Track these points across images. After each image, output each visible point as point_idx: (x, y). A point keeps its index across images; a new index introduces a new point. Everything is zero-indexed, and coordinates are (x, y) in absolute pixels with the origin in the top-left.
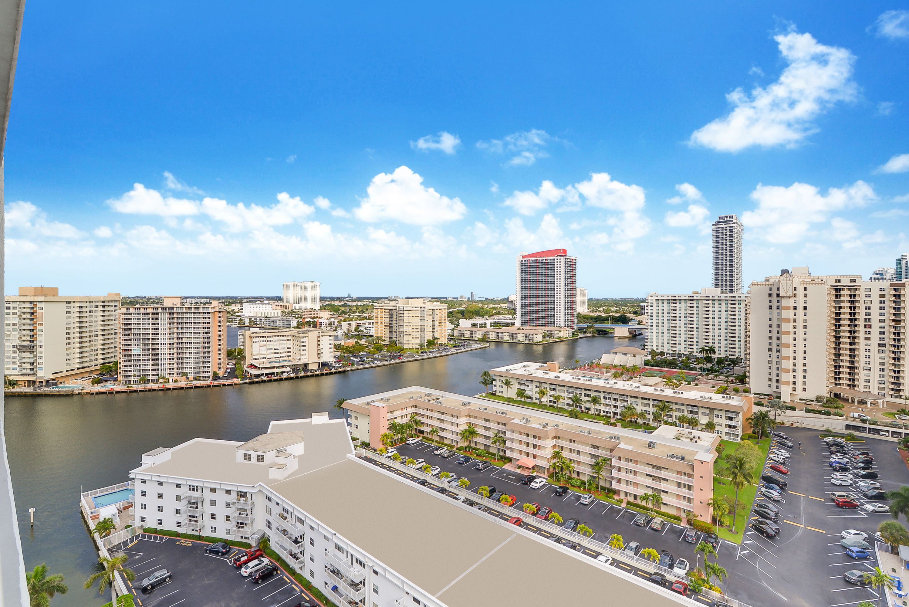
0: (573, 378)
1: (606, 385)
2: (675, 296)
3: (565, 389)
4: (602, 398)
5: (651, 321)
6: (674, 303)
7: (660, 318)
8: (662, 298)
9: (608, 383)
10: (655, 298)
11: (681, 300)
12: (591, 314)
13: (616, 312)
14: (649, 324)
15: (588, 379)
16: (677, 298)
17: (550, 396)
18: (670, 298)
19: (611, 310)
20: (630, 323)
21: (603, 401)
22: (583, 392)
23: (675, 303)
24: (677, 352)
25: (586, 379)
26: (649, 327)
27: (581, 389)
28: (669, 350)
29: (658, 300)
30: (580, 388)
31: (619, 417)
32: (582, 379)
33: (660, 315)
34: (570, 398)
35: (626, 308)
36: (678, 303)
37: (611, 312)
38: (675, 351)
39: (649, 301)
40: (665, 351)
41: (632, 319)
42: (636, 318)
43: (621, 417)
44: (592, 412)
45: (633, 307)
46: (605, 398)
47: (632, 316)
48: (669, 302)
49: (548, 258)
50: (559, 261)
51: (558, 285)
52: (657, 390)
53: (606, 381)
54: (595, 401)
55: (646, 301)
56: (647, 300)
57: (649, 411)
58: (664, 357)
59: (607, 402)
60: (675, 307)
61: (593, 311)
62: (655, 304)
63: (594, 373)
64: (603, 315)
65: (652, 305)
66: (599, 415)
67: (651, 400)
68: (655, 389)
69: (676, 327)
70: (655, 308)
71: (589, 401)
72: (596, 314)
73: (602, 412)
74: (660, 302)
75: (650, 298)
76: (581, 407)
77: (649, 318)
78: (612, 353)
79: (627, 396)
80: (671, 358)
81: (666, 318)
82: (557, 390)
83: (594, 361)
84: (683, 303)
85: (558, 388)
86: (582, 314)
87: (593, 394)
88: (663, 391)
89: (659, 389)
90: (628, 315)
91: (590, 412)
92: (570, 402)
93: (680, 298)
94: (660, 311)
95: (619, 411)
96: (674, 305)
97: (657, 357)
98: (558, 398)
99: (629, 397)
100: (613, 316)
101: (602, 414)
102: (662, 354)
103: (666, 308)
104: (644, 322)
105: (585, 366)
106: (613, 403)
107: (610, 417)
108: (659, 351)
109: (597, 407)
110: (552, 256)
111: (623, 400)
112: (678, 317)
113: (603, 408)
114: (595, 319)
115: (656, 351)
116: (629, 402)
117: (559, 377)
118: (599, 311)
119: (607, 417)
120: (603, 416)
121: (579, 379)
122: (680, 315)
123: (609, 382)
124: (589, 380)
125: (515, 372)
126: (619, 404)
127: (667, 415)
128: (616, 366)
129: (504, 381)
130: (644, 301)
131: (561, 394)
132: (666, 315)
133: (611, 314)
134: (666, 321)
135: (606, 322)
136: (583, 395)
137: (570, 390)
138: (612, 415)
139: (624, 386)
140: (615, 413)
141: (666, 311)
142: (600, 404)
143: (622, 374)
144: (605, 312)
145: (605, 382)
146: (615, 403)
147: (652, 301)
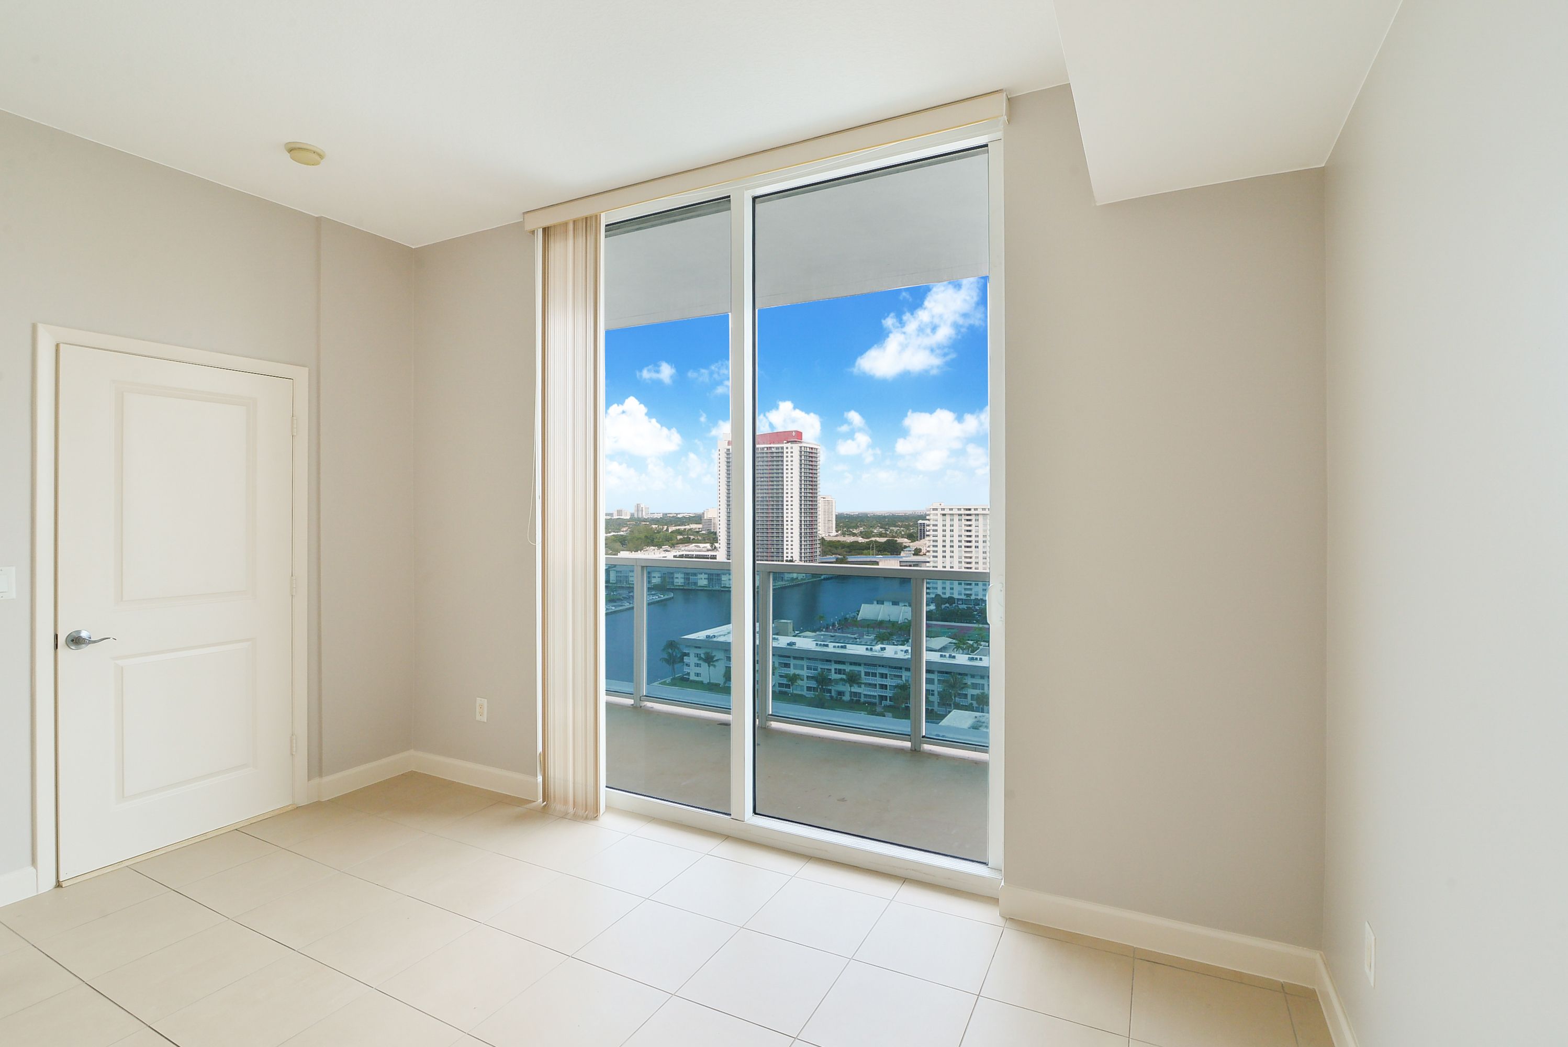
0: (817, 644)
1: (869, 653)
2: (970, 510)
3: (805, 663)
4: (863, 674)
5: (935, 549)
6: (967, 520)
7: (948, 544)
8: (951, 512)
9: (871, 649)
10: (940, 512)
11: (978, 515)
12: (841, 539)
13: (881, 535)
14: (932, 554)
15: (840, 645)
16: (972, 512)
17: (781, 676)
18: (962, 512)
19: (873, 532)
20: (902, 554)
21: (864, 679)
22: (834, 667)
23: (970, 520)
24: (973, 597)
25: (837, 645)
26: (932, 559)
27: (830, 661)
28: (960, 594)
29: (944, 515)
30: (827, 661)
31: (888, 703)
32: (831, 645)
33: (948, 539)
34: (812, 678)
35: (895, 529)
36: (974, 520)
37: (874, 536)
38: (971, 595)
39: (931, 517)
40: (956, 596)
41: (906, 547)
42: (911, 544)
43: (892, 703)
44: (847, 698)
45: (907, 527)
46: (867, 674)
47: (905, 541)
48: (960, 517)
49: (772, 445)
50: (789, 450)
51: (789, 491)
52: (945, 656)
53: (869, 647)
54: (853, 679)
55: (928, 517)
56: (929, 515)
57: (933, 691)
58: (954, 605)
59: (871, 680)
60: (970, 526)
61: (844, 534)
62: (940, 523)
63: (849, 635)
64: (860, 540)
65: (935, 523)
66: (858, 702)
67: (936, 673)
68: (941, 656)
69: (971, 558)
70: (940, 528)
71: (842, 679)
72: (850, 539)
73: (862, 696)
74: (948, 518)
75: (933, 512)
76: (830, 691)
77: (932, 543)
78: (875, 602)
79: (901, 668)
80: (965, 606)
81: (956, 544)
82: (792, 666)
83: (848, 616)
84: (981, 518)
85: (792, 662)
86: (827, 539)
87: (848, 668)
88: (954, 657)
89: (947, 655)
90: (900, 540)
91: (844, 698)
92: (813, 684)
93: (976, 512)
94: (948, 533)
95: (888, 693)
96: (969, 523)
97: (943, 606)
98: (793, 679)
99: (904, 670)
100: (876, 542)
101: (862, 699)
102: (951, 600)
103: (956, 528)
104: (924, 551)
105: (833, 625)
106: (879, 681)
107: (875, 704)
108: (947, 595)
109: (855, 689)
110: (779, 443)
111: (895, 676)
112: (974, 542)
113: (863, 690)
114: (848, 547)
115: (943, 596)
116: (904, 678)
117: (794, 644)
118: (854, 535)
119: (869, 703)
120: (864, 703)
121: (827, 646)
122: (977, 539)
123: (874, 648)
124: (842, 647)
125: (721, 639)
126: (888, 682)
127: (959, 694)
128: (881, 622)
129: (703, 656)
130: (923, 517)
131: (798, 672)
132: (956, 539)
133: (873, 539)
134: (956, 549)
135: (865, 552)
136: (833, 671)
137: (812, 664)
138: (877, 701)
139: (896, 653)
140: (883, 698)
141: (956, 533)
142: (859, 685)
143: (891, 634)
144: (862, 534)
145: (867, 649)
146: (884, 682)
147: (935, 517)
